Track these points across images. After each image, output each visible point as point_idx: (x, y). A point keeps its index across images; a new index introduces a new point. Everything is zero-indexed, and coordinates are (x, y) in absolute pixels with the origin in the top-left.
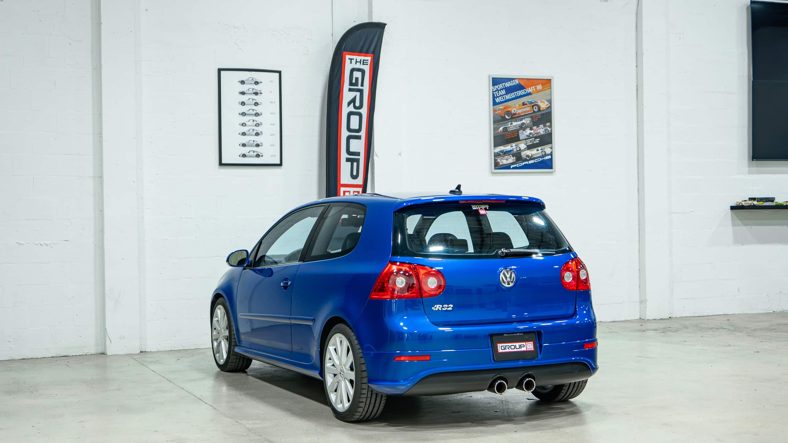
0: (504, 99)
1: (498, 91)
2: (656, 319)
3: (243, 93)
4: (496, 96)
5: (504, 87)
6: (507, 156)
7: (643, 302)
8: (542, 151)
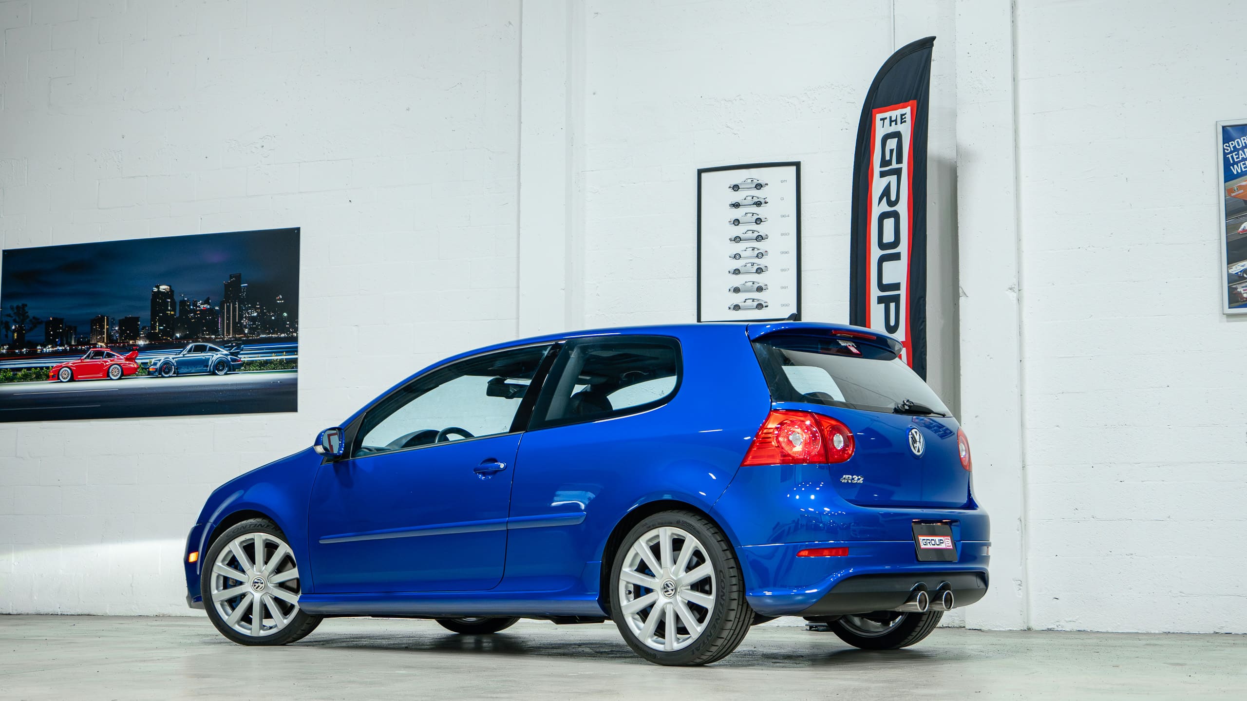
1: (1239, 150)
3: (736, 205)
4: (1232, 162)
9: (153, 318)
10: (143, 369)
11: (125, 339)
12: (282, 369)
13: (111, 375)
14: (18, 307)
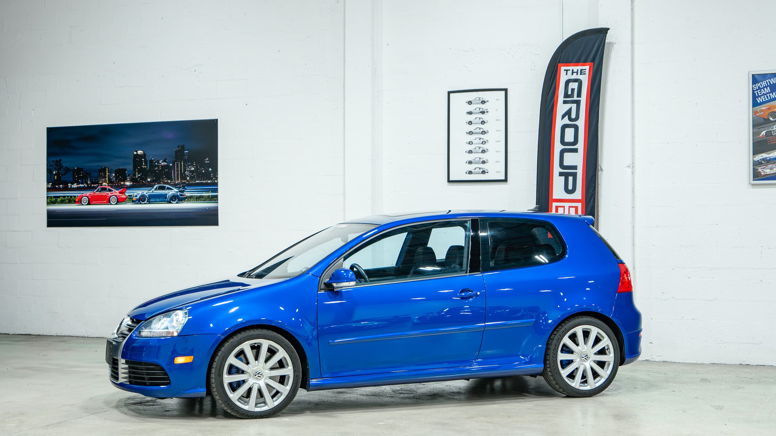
0: (768, 98)
1: (761, 89)
3: (470, 113)
4: (757, 96)
5: (769, 84)
6: (771, 165)
9: (134, 170)
10: (129, 199)
11: (119, 181)
12: (209, 201)
13: (111, 202)
14: (56, 161)
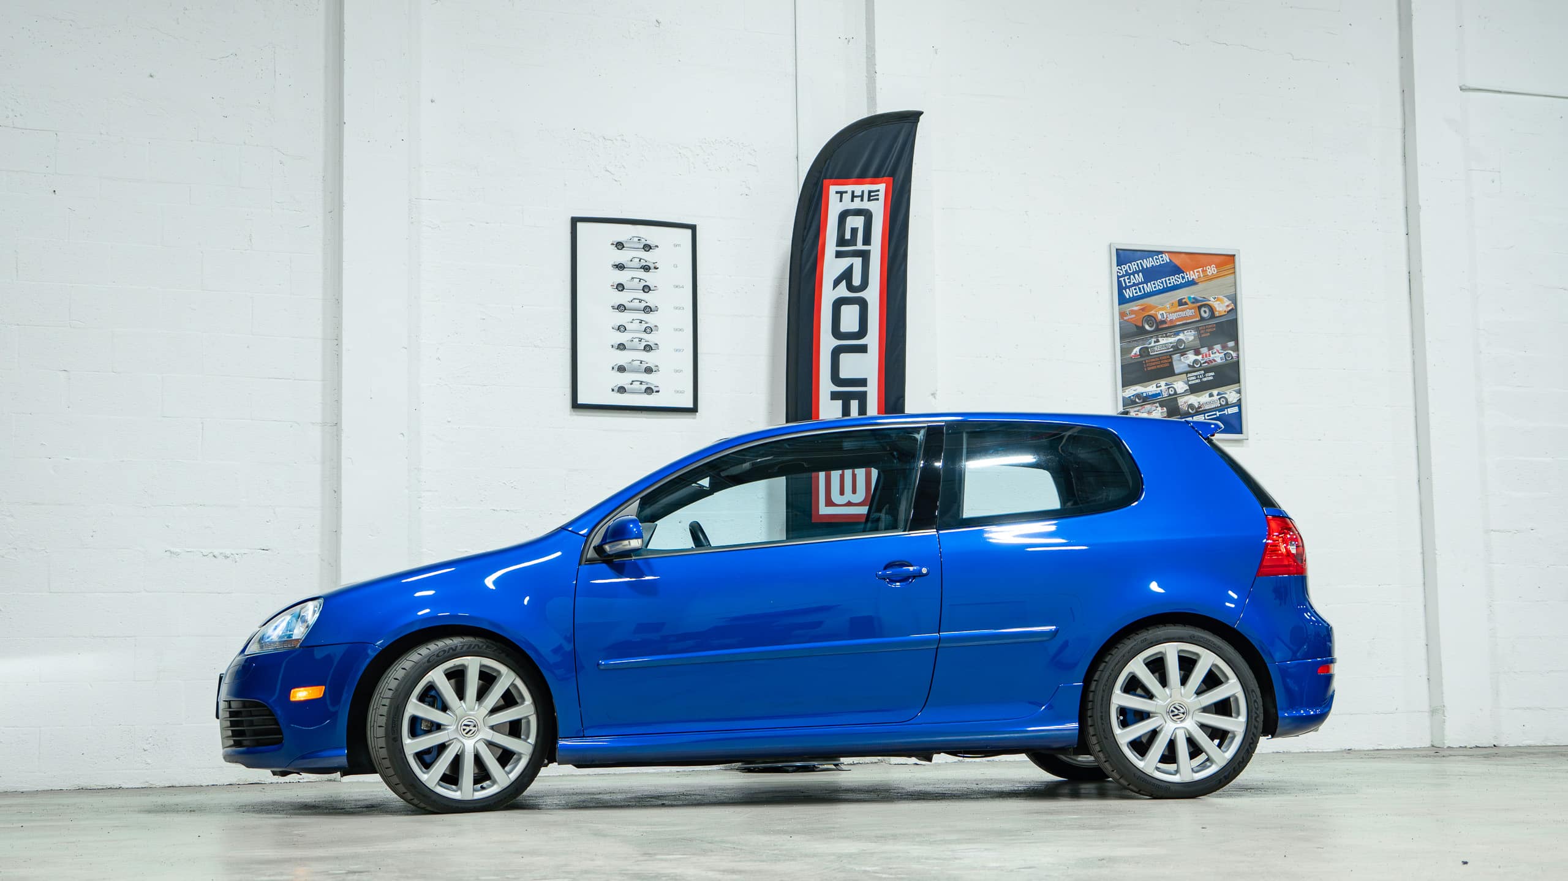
0: (1140, 292)
1: (1130, 275)
2: (1466, 747)
3: (620, 267)
4: (1124, 285)
5: (1141, 268)
6: (1149, 406)
7: (1436, 711)
8: (1219, 397)
